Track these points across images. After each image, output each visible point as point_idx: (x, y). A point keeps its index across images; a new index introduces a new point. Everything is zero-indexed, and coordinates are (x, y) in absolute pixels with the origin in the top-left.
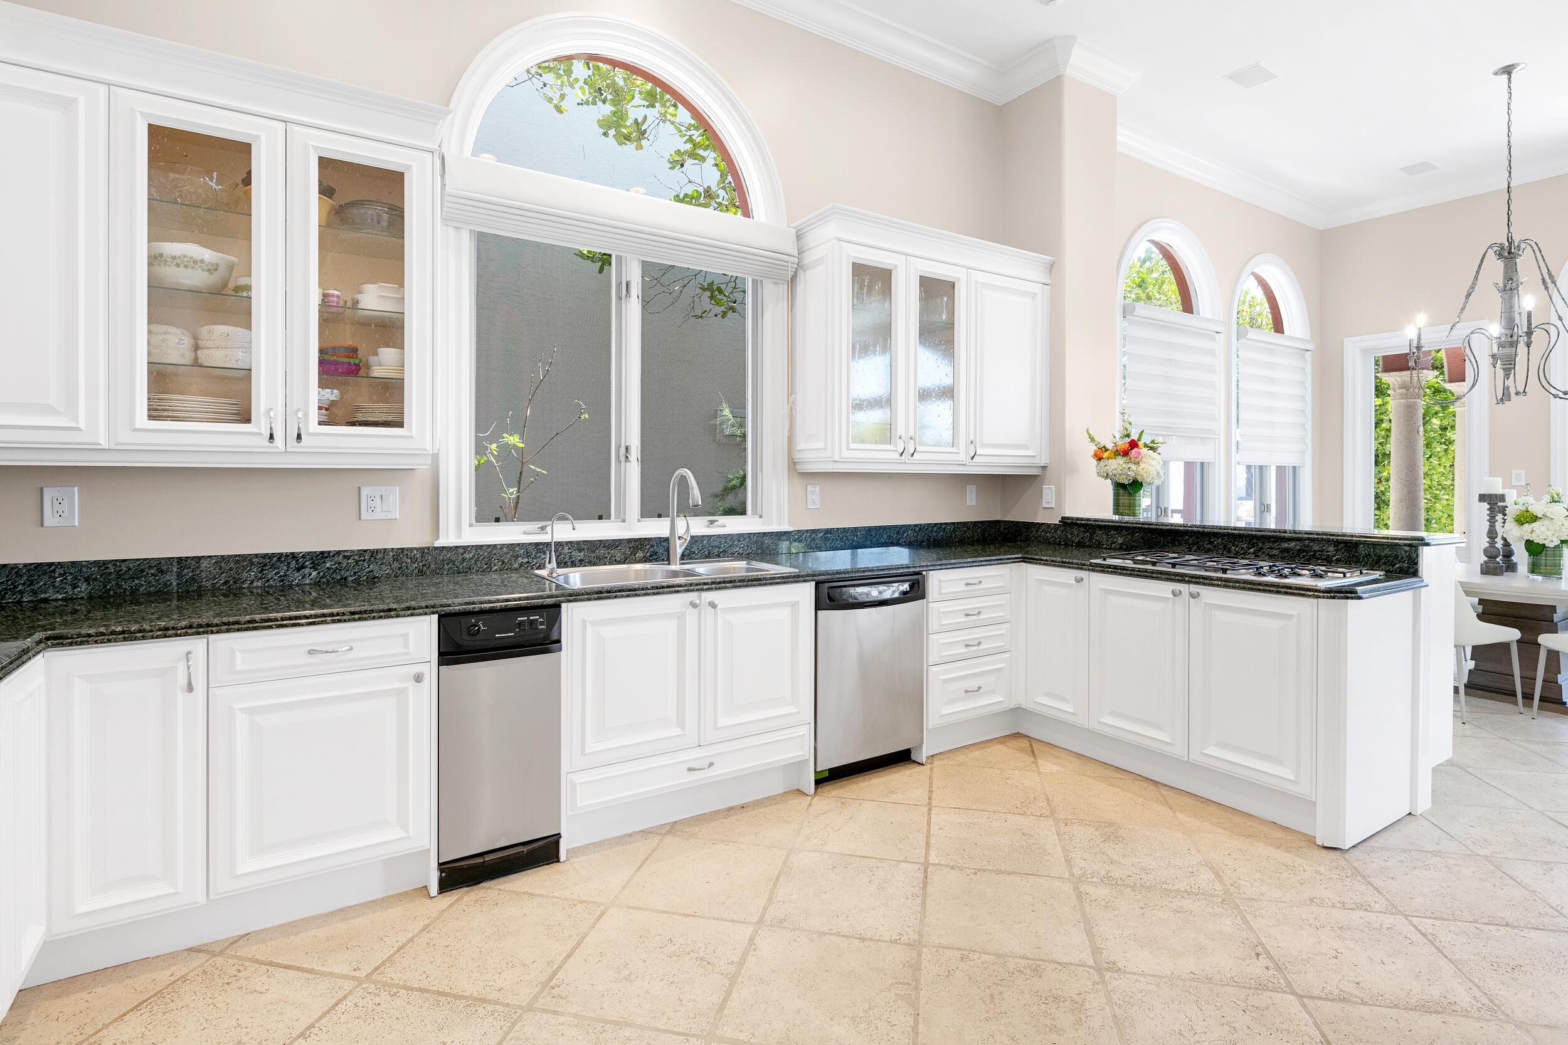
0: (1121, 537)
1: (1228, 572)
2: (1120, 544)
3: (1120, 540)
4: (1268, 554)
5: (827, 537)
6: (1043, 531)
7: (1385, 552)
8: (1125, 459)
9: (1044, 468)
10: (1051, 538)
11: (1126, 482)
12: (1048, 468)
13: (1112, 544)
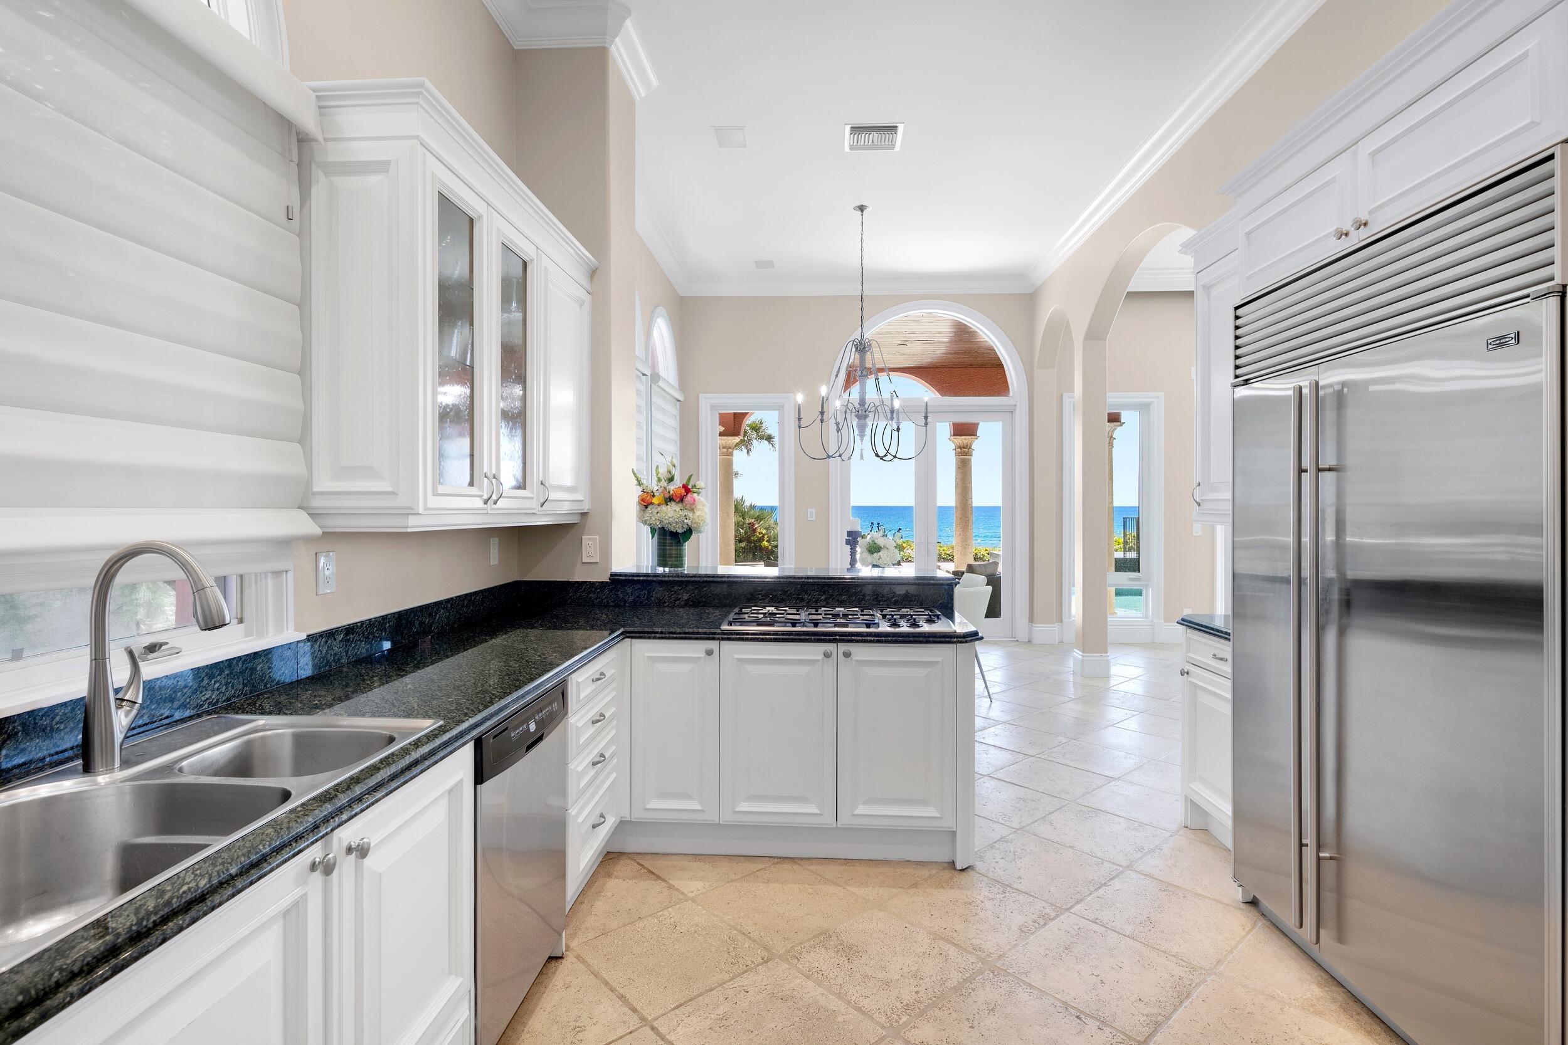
0: (687, 593)
1: (871, 625)
2: (686, 600)
3: (686, 596)
4: (838, 600)
5: (349, 640)
6: (584, 591)
7: (931, 592)
8: (680, 505)
9: (584, 515)
10: (596, 599)
11: (680, 531)
12: (590, 517)
13: (675, 601)
